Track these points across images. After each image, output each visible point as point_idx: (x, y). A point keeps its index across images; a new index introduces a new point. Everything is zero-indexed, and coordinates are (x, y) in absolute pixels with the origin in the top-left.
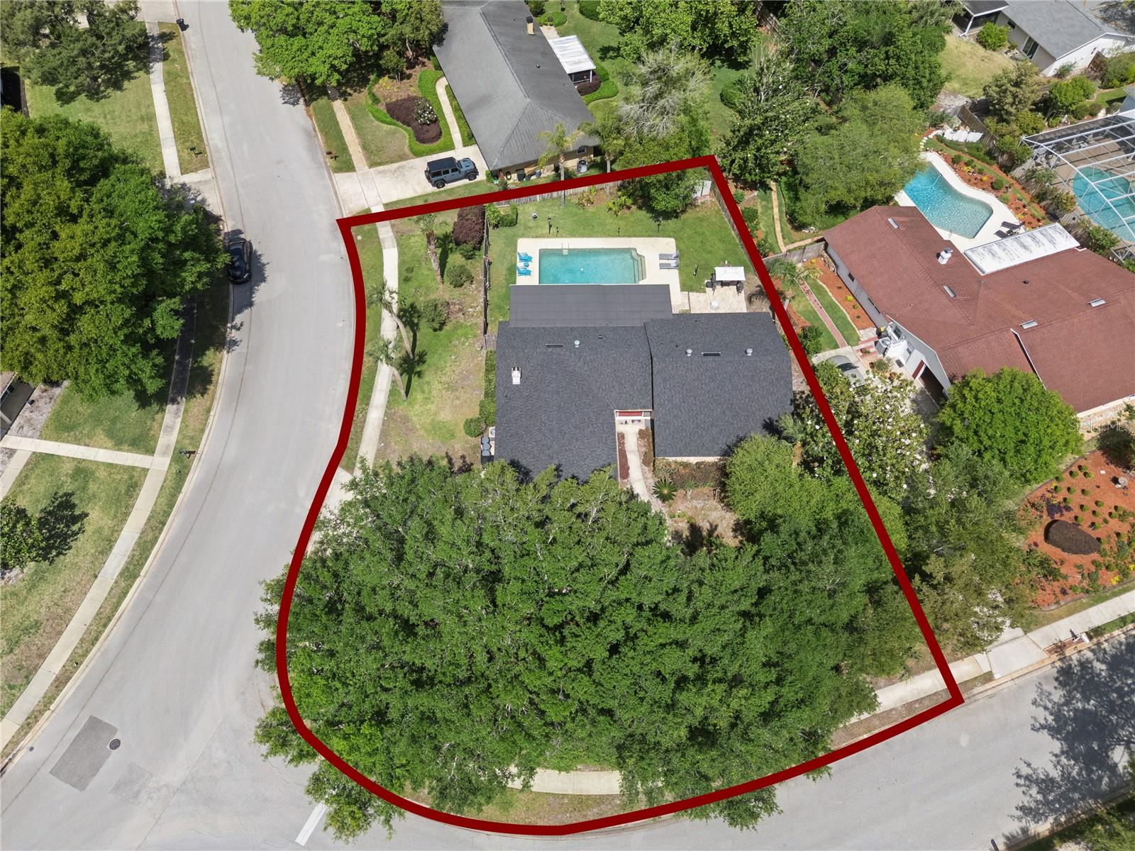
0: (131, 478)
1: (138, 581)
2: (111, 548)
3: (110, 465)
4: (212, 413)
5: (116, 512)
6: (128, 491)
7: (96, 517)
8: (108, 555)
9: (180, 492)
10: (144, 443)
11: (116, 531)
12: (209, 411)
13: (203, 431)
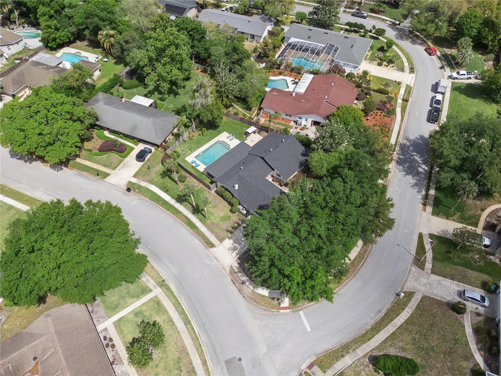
1: (192, 322)
2: (173, 322)
3: (143, 304)
4: (155, 267)
7: (159, 319)
9: (173, 293)
10: (145, 291)
11: (169, 317)
12: (153, 267)
13: (158, 273)
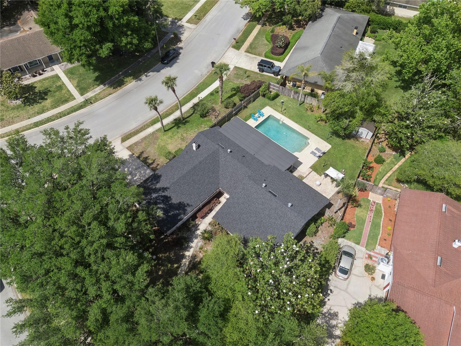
0: (68, 98)
1: (37, 128)
2: (42, 114)
3: (69, 91)
4: (110, 96)
5: (54, 105)
6: (63, 101)
7: (48, 102)
8: (39, 115)
12: (111, 94)
